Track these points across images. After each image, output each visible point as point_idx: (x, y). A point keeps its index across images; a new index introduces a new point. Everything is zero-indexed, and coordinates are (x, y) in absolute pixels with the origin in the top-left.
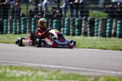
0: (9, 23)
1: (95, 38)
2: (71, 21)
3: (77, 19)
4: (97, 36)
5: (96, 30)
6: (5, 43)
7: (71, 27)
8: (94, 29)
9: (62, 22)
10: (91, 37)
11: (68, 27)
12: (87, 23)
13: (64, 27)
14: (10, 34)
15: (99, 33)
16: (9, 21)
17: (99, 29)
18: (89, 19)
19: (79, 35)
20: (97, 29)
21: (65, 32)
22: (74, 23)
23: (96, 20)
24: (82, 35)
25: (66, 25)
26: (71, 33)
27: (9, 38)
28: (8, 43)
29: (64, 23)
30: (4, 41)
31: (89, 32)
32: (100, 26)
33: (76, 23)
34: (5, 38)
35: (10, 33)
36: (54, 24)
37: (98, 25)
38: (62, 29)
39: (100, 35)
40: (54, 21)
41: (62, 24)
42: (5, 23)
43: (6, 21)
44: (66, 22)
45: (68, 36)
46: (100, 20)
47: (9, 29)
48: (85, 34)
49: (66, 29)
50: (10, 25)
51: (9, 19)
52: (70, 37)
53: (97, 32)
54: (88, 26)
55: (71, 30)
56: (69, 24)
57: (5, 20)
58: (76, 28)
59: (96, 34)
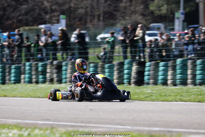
1: (63, 85)
2: (33, 66)
3: (40, 64)
4: (66, 82)
5: (64, 77)
7: (33, 73)
8: (62, 75)
9: (23, 67)
10: (59, 85)
11: (30, 73)
12: (53, 68)
13: (24, 74)
15: (68, 79)
17: (68, 75)
18: (55, 62)
19: (44, 82)
20: (66, 74)
21: (27, 80)
22: (37, 69)
23: (64, 63)
24: (47, 83)
25: (27, 72)
26: (34, 80)
29: (25, 69)
31: (55, 79)
32: (69, 71)
33: (40, 69)
36: (13, 71)
37: (66, 70)
38: (22, 76)
39: (70, 82)
40: (13, 67)
41: (22, 70)
44: (27, 68)
45: (30, 85)
46: (70, 64)
48: (52, 81)
49: (27, 76)
52: (33, 85)
53: (66, 78)
54: (55, 71)
55: (34, 77)
56: (30, 69)
58: (40, 74)
59: (64, 81)
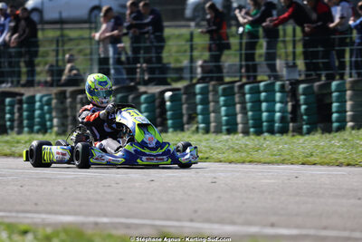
0: (349, 93)
6: (340, 165)
14: (353, 132)
16: (348, 86)
27: (353, 147)
28: (348, 165)
30: (334, 156)
34: (339, 147)
35: (353, 128)
42: (335, 94)
43: (338, 85)
47: (349, 113)
50: (351, 100)
51: (348, 79)
57: (334, 84)
